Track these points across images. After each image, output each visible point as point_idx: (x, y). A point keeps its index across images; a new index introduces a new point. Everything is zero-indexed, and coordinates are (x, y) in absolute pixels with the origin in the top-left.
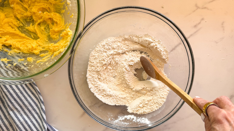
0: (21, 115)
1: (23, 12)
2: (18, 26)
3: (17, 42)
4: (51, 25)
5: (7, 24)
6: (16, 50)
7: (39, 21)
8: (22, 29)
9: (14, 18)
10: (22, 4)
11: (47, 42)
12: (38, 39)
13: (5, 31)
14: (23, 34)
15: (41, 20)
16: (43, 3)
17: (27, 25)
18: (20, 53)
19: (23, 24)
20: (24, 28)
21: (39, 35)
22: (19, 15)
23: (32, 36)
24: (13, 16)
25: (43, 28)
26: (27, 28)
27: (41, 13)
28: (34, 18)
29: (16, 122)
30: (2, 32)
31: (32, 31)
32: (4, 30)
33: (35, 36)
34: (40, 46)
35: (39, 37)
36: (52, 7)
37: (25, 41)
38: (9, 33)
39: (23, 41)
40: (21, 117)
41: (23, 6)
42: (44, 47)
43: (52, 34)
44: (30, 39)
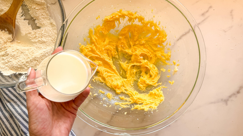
0: (19, 106)
1: (126, 47)
2: (114, 56)
3: (106, 71)
4: (143, 73)
5: (106, 51)
6: (100, 78)
7: (135, 64)
8: (115, 60)
9: (115, 48)
10: (130, 40)
11: (132, 86)
12: (125, 78)
13: (102, 57)
14: (114, 66)
15: (138, 64)
16: (148, 51)
17: (122, 60)
18: (102, 83)
19: (119, 56)
20: (118, 61)
21: (127, 75)
22: (121, 48)
23: (121, 73)
24: (115, 46)
25: (135, 71)
26: (121, 62)
27: (142, 59)
28: (133, 58)
29: (14, 113)
30: (99, 56)
31: (123, 68)
32: (101, 55)
33: (124, 74)
34: (123, 86)
35: (127, 77)
36: (155, 59)
37: (113, 74)
38: (103, 60)
39: (111, 73)
40: (18, 108)
41: (129, 42)
42: (127, 90)
43: (141, 83)
44: (118, 74)
